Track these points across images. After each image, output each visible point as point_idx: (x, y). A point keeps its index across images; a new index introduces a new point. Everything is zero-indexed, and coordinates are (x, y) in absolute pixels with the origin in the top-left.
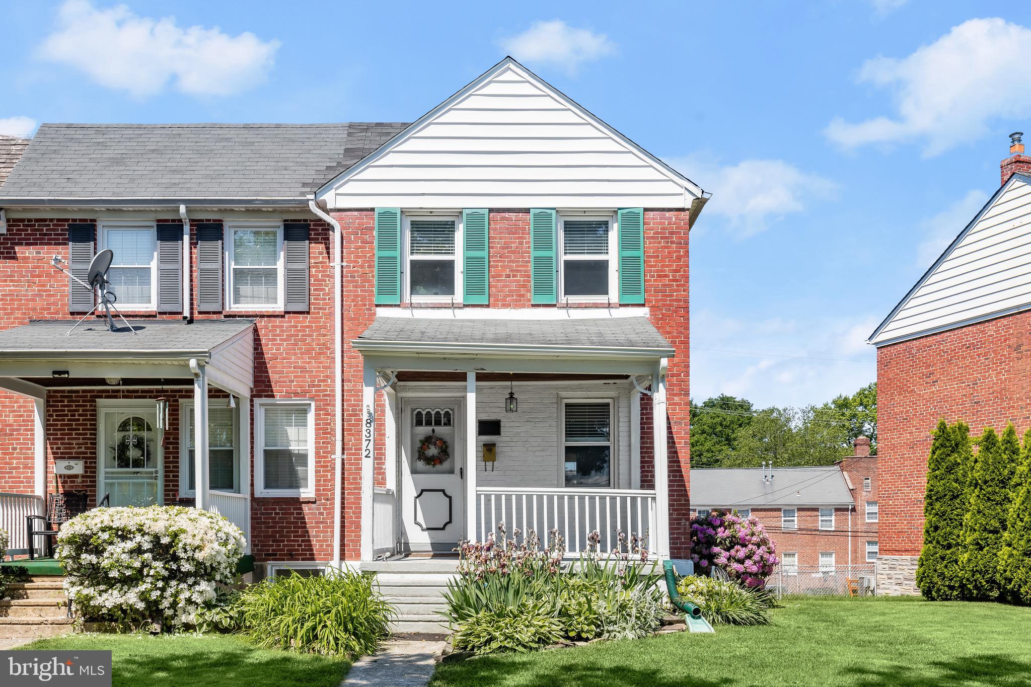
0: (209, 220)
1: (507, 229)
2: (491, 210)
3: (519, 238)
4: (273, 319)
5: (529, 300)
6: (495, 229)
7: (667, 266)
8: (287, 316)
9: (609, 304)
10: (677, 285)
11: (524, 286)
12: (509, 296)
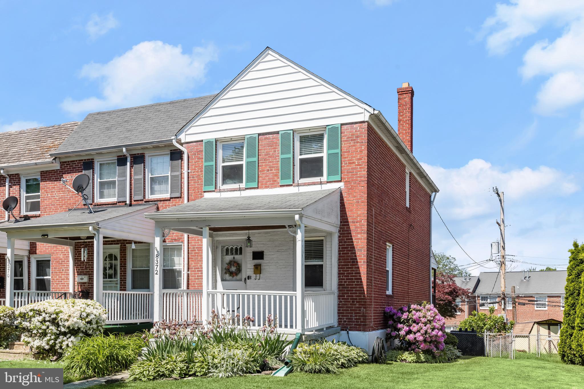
0: (138, 154)
1: (268, 144)
2: (259, 135)
3: (274, 148)
4: (165, 202)
5: (278, 183)
6: (262, 145)
7: (354, 157)
8: (171, 200)
9: (321, 182)
10: (360, 168)
11: (276, 175)
12: (268, 181)
